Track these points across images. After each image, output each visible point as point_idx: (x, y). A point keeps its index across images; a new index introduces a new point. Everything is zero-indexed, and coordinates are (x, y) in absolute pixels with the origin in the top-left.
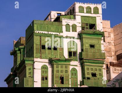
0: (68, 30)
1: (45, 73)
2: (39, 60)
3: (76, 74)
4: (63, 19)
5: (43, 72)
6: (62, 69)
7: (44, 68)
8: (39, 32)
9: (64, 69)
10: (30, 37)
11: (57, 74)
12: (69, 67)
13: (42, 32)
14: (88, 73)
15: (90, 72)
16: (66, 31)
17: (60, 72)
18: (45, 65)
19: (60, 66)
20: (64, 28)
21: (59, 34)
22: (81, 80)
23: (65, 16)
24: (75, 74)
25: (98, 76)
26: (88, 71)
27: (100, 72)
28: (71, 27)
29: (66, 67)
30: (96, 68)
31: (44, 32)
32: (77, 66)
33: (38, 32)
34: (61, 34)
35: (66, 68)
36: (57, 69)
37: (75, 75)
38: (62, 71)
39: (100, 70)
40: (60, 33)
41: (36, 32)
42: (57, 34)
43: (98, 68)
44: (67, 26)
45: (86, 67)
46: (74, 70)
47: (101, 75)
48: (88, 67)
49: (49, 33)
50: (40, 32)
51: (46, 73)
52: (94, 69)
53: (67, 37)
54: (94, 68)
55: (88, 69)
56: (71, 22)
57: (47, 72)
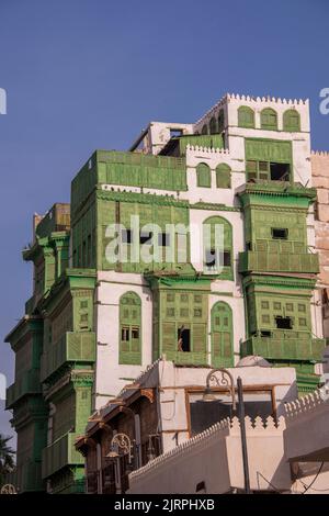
0: (203, 182)
1: (131, 316)
2: (113, 275)
3: (228, 321)
4: (188, 146)
5: (124, 314)
6: (184, 305)
7: (129, 301)
8: (112, 189)
9: (191, 305)
10: (84, 204)
11: (171, 319)
12: (207, 298)
13: (122, 188)
14: (266, 319)
15: (272, 313)
16: (199, 185)
17: (177, 312)
18: (131, 293)
19: (178, 295)
20: (192, 176)
21: (175, 193)
22: (244, 341)
23: (194, 139)
24: (226, 319)
25: (296, 327)
26: (265, 312)
27: (302, 315)
28: (213, 174)
29: (198, 300)
30: (289, 300)
31: (128, 189)
32: (230, 295)
33: (109, 189)
34: (183, 195)
35: (196, 301)
36: (170, 305)
37: (226, 324)
38: (184, 312)
39: (303, 308)
40: (181, 193)
41: (103, 187)
42: (170, 193)
43: (296, 302)
44: (203, 168)
45: (258, 300)
46: (223, 308)
47: (305, 322)
48: (266, 298)
49: (146, 191)
50: (116, 187)
51: (134, 317)
52: (283, 305)
53: (201, 206)
54: (283, 301)
55: (265, 305)
56: (214, 158)
57: (137, 314)
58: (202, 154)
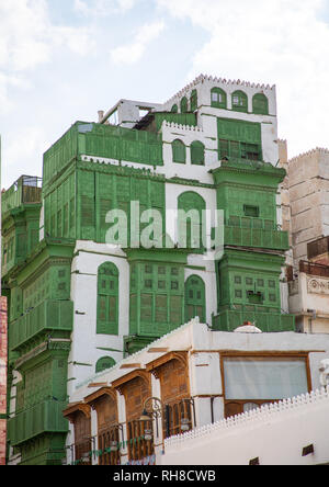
1: (108, 286)
2: (90, 245)
3: (201, 295)
4: (165, 122)
5: (102, 284)
6: (161, 277)
7: (107, 274)
8: (92, 160)
9: (167, 277)
10: (59, 175)
11: (148, 290)
12: (183, 272)
13: (101, 160)
14: (238, 293)
15: (244, 287)
16: (174, 161)
17: (155, 285)
18: (108, 263)
19: (155, 267)
20: (167, 151)
21: (151, 167)
22: (216, 314)
24: (199, 293)
25: (266, 302)
26: (238, 286)
27: (272, 290)
28: (188, 150)
29: (174, 272)
30: (260, 276)
31: (107, 161)
32: (203, 269)
33: (88, 160)
34: (160, 170)
35: (173, 274)
36: (148, 276)
37: (199, 297)
38: (161, 284)
39: (273, 284)
40: (158, 167)
41: (83, 157)
42: (147, 167)
43: (266, 278)
44: (178, 145)
45: (231, 275)
46: (197, 282)
47: (274, 297)
48: (237, 273)
49: (124, 163)
50: (95, 159)
51: (111, 287)
52: (254, 281)
53: (176, 180)
54: (255, 277)
55: (238, 280)
56: (189, 136)
57: (114, 285)
58: (177, 131)
